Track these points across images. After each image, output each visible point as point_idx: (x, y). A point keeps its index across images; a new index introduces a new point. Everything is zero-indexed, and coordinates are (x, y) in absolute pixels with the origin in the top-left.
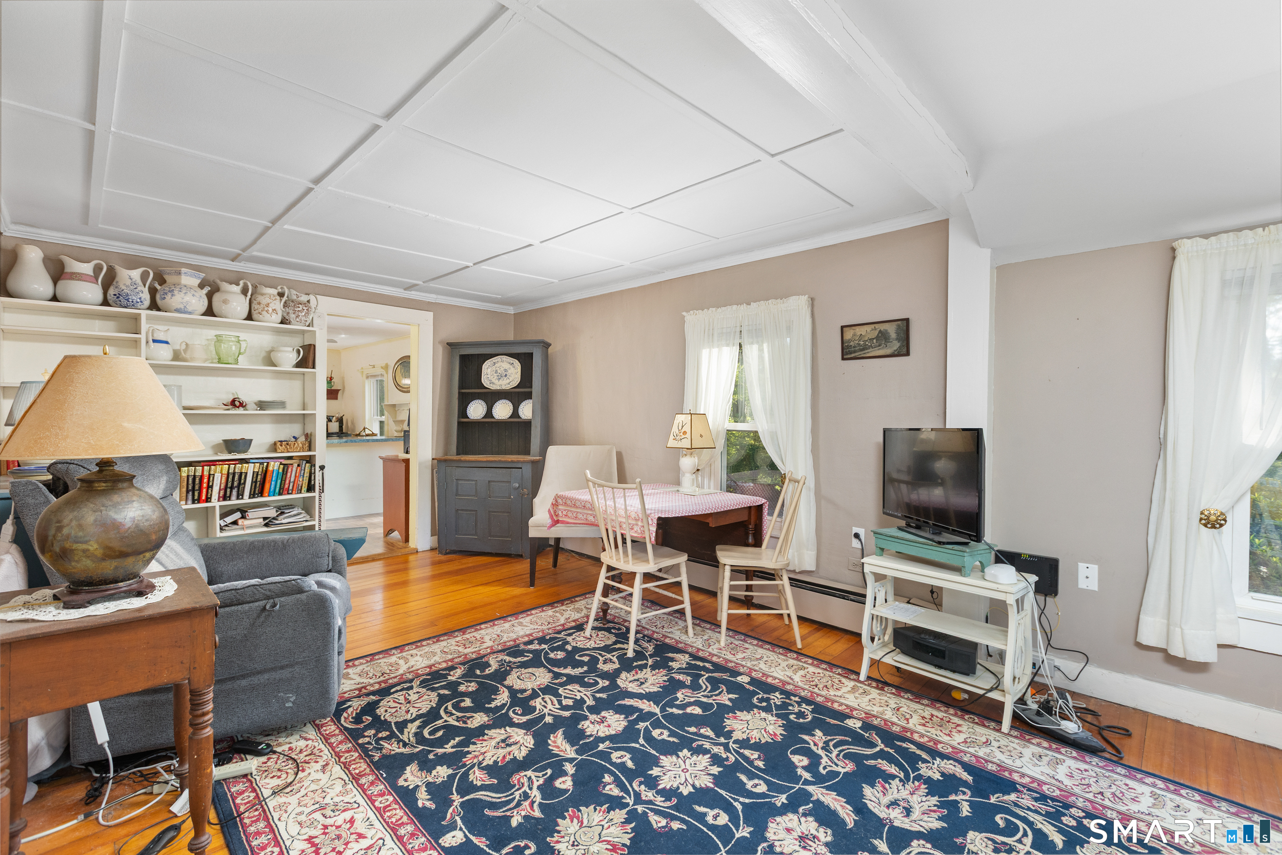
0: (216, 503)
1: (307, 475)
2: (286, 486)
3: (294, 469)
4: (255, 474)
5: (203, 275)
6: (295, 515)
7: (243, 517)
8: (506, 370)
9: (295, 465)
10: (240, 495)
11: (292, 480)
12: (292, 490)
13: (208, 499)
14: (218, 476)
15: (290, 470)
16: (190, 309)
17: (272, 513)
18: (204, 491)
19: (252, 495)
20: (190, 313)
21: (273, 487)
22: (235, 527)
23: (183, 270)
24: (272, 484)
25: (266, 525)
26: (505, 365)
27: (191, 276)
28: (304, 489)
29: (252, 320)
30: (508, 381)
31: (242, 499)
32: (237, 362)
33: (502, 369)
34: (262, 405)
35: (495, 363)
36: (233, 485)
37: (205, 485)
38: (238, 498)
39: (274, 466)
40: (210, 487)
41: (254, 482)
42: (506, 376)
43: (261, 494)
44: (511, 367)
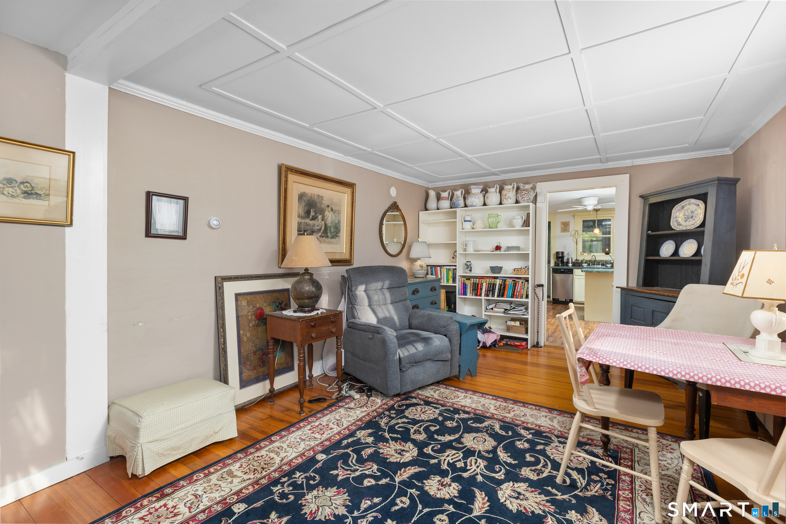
0: (483, 297)
1: (526, 288)
2: (515, 294)
3: (520, 284)
4: (500, 285)
5: (482, 187)
6: (519, 310)
7: (495, 307)
8: (692, 212)
9: (520, 282)
10: (493, 295)
11: (518, 290)
12: (518, 296)
13: (480, 295)
14: (484, 284)
15: (517, 285)
16: (474, 204)
17: (508, 307)
18: (479, 290)
19: (498, 296)
20: (475, 206)
21: (509, 293)
22: (491, 311)
23: (472, 187)
24: (509, 291)
25: (504, 313)
26: (693, 207)
27: (476, 188)
28: (524, 296)
29: (502, 204)
30: (694, 222)
31: (494, 297)
32: (497, 227)
33: (689, 211)
34: (509, 248)
35: (683, 207)
36: (491, 289)
37: (479, 288)
38: (492, 297)
39: (509, 282)
40: (481, 289)
41: (500, 289)
42: (692, 217)
43: (503, 296)
44: (697, 208)
